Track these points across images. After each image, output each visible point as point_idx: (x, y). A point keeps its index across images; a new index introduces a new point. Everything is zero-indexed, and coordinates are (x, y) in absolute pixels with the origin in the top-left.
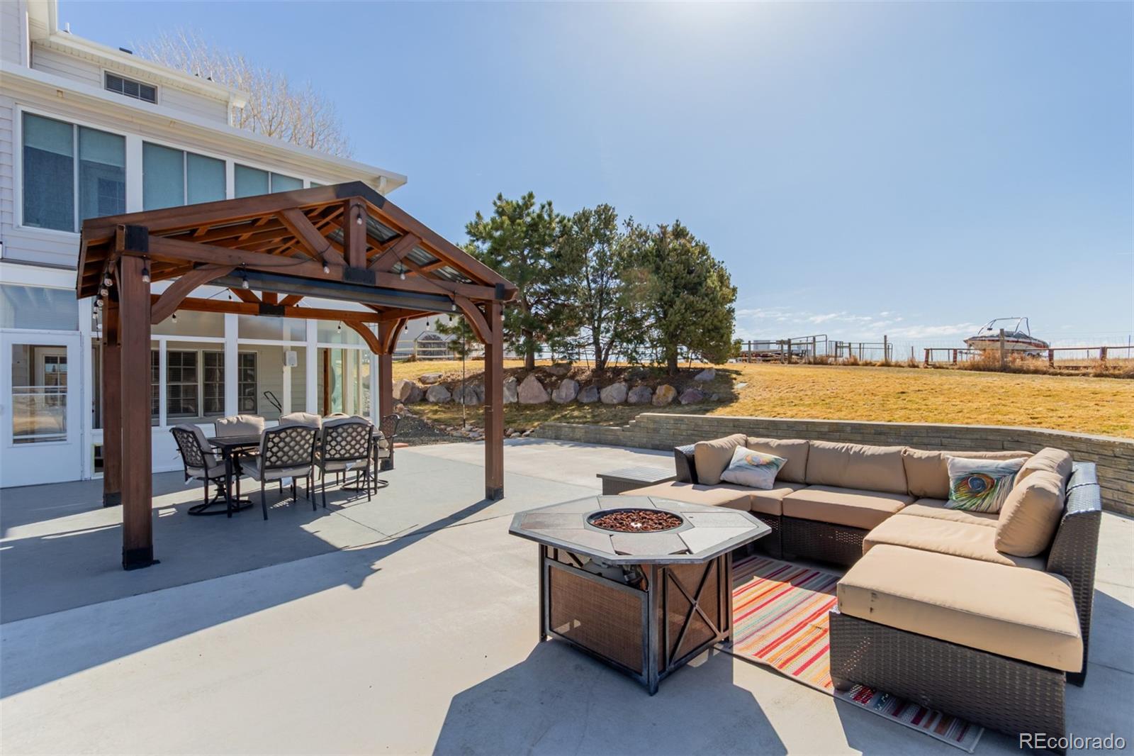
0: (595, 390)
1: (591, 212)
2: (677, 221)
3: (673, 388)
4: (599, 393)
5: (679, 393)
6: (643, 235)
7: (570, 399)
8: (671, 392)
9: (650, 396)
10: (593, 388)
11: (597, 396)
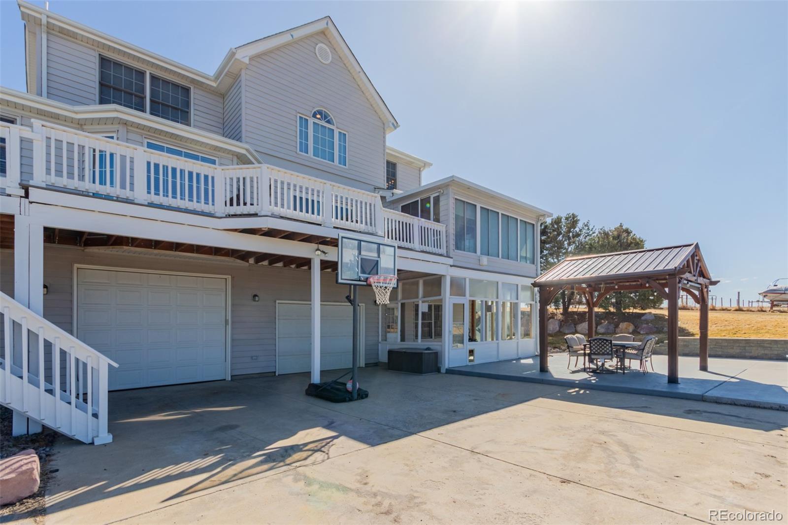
0: (573, 325)
1: (562, 218)
2: (621, 224)
3: (632, 324)
4: (575, 327)
5: (636, 327)
6: (606, 234)
7: (556, 331)
8: (631, 327)
9: (614, 329)
10: (571, 324)
11: (574, 329)
